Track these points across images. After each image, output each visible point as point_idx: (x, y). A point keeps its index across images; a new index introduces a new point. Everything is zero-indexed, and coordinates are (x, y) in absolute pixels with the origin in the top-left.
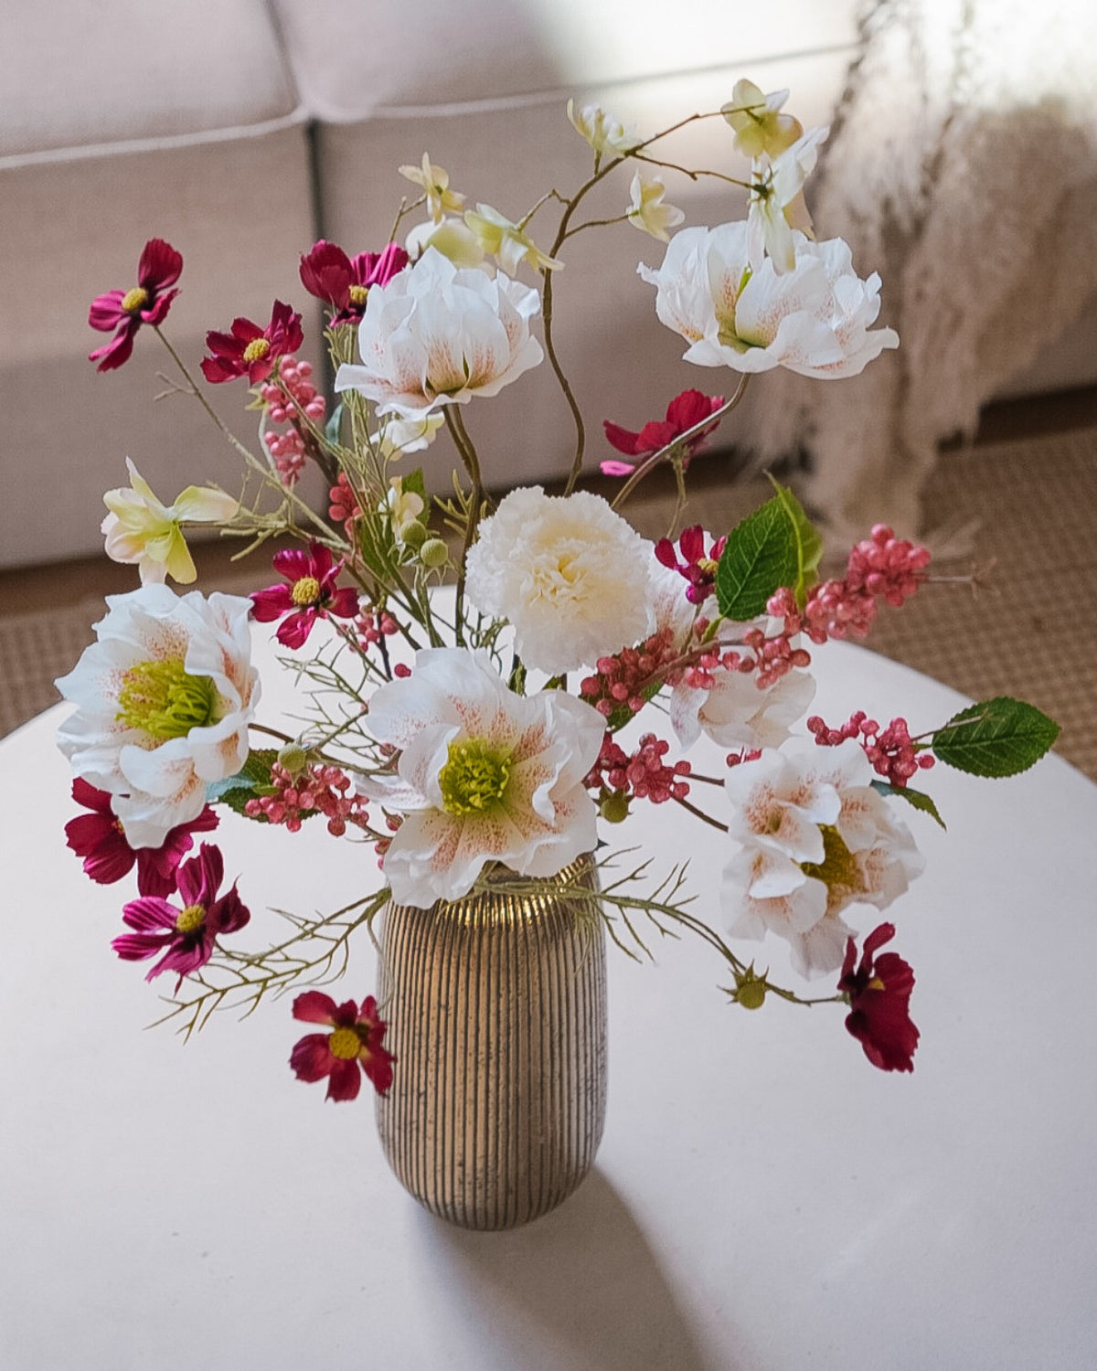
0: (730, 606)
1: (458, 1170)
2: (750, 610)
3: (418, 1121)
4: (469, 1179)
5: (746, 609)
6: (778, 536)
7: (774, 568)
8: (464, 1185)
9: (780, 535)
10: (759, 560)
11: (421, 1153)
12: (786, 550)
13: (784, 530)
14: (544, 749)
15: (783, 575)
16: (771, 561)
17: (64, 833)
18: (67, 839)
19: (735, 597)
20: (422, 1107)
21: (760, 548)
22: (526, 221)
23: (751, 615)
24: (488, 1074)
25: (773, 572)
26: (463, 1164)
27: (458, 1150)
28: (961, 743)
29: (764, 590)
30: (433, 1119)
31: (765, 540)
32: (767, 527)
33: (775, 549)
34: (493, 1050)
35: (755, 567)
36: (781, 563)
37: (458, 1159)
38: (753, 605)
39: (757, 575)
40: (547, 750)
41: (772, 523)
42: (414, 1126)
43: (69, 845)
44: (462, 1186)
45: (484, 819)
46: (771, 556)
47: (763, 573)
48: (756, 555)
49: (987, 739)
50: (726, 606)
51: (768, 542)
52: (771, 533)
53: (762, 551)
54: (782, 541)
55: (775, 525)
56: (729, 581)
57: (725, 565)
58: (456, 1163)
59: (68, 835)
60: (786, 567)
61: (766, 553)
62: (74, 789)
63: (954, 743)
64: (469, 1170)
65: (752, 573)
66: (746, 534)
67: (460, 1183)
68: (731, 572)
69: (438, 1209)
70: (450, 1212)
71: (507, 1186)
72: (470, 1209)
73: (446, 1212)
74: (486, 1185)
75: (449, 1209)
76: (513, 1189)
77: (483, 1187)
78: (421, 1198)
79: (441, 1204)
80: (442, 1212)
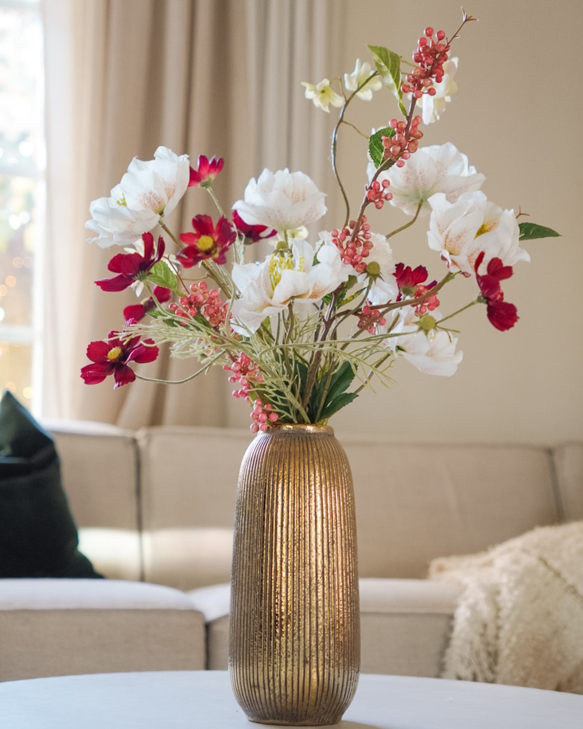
62: (87, 351)
69: (265, 689)
70: (272, 688)
71: (305, 656)
72: (283, 679)
73: (269, 688)
74: (293, 653)
75: (271, 683)
76: (308, 659)
77: (291, 656)
78: (254, 686)
79: (266, 682)
80: (267, 690)
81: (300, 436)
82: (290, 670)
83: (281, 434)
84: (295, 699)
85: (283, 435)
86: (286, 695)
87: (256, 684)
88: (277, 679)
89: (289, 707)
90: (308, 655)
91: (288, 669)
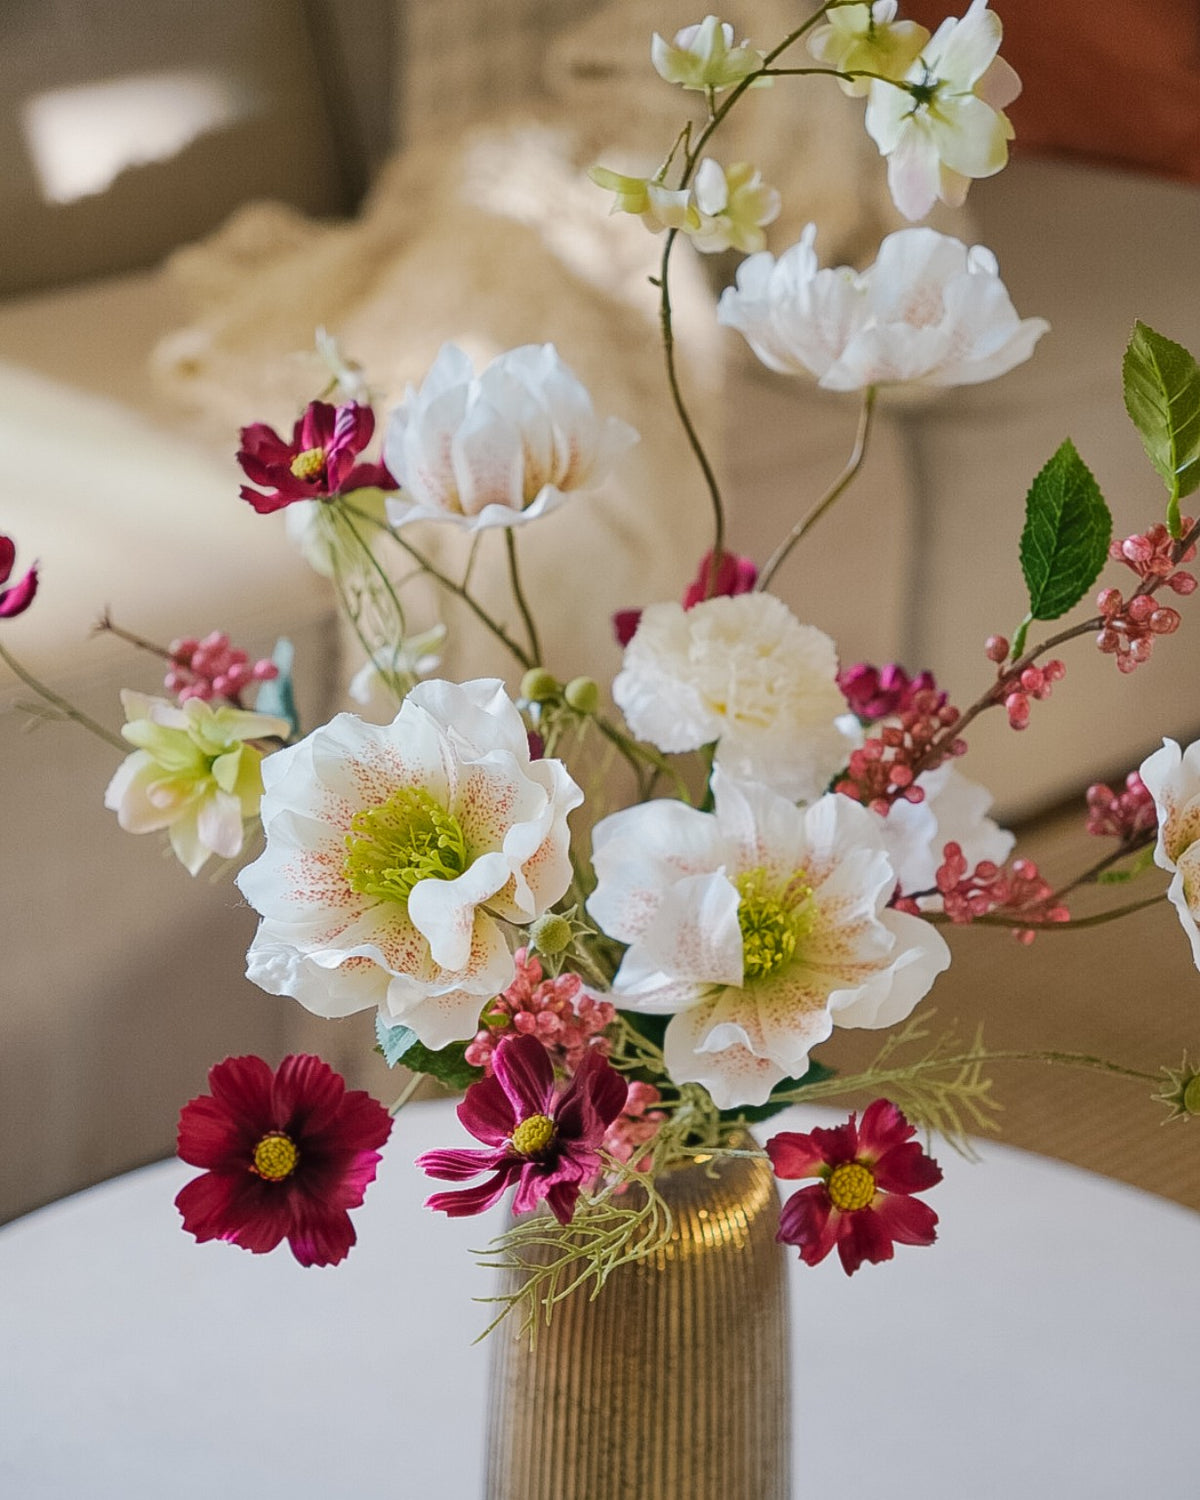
0: (1039, 599)
2: (1061, 602)
5: (1056, 601)
6: (1074, 495)
7: (1082, 535)
9: (1077, 493)
10: (1061, 531)
12: (1090, 509)
13: (1079, 486)
14: (826, 876)
15: (1094, 543)
16: (1077, 527)
17: (176, 1209)
18: (181, 1219)
19: (1044, 585)
21: (1059, 514)
22: (666, 166)
23: (1065, 606)
25: (1083, 539)
29: (1074, 568)
31: (1062, 502)
32: (1061, 486)
33: (1077, 512)
35: (1059, 541)
36: (1089, 527)
38: (1063, 594)
39: (1062, 551)
40: (831, 876)
41: (1063, 482)
43: (185, 1227)
45: (781, 984)
46: (1075, 521)
47: (1070, 547)
48: (1057, 522)
50: (1036, 601)
51: (1066, 506)
52: (1067, 493)
53: (1062, 518)
54: (1082, 499)
55: (1067, 483)
56: (1038, 561)
57: (1031, 537)
59: (182, 1212)
60: (1097, 531)
61: (1067, 519)
65: (1058, 549)
66: (1042, 496)
68: (1038, 548)
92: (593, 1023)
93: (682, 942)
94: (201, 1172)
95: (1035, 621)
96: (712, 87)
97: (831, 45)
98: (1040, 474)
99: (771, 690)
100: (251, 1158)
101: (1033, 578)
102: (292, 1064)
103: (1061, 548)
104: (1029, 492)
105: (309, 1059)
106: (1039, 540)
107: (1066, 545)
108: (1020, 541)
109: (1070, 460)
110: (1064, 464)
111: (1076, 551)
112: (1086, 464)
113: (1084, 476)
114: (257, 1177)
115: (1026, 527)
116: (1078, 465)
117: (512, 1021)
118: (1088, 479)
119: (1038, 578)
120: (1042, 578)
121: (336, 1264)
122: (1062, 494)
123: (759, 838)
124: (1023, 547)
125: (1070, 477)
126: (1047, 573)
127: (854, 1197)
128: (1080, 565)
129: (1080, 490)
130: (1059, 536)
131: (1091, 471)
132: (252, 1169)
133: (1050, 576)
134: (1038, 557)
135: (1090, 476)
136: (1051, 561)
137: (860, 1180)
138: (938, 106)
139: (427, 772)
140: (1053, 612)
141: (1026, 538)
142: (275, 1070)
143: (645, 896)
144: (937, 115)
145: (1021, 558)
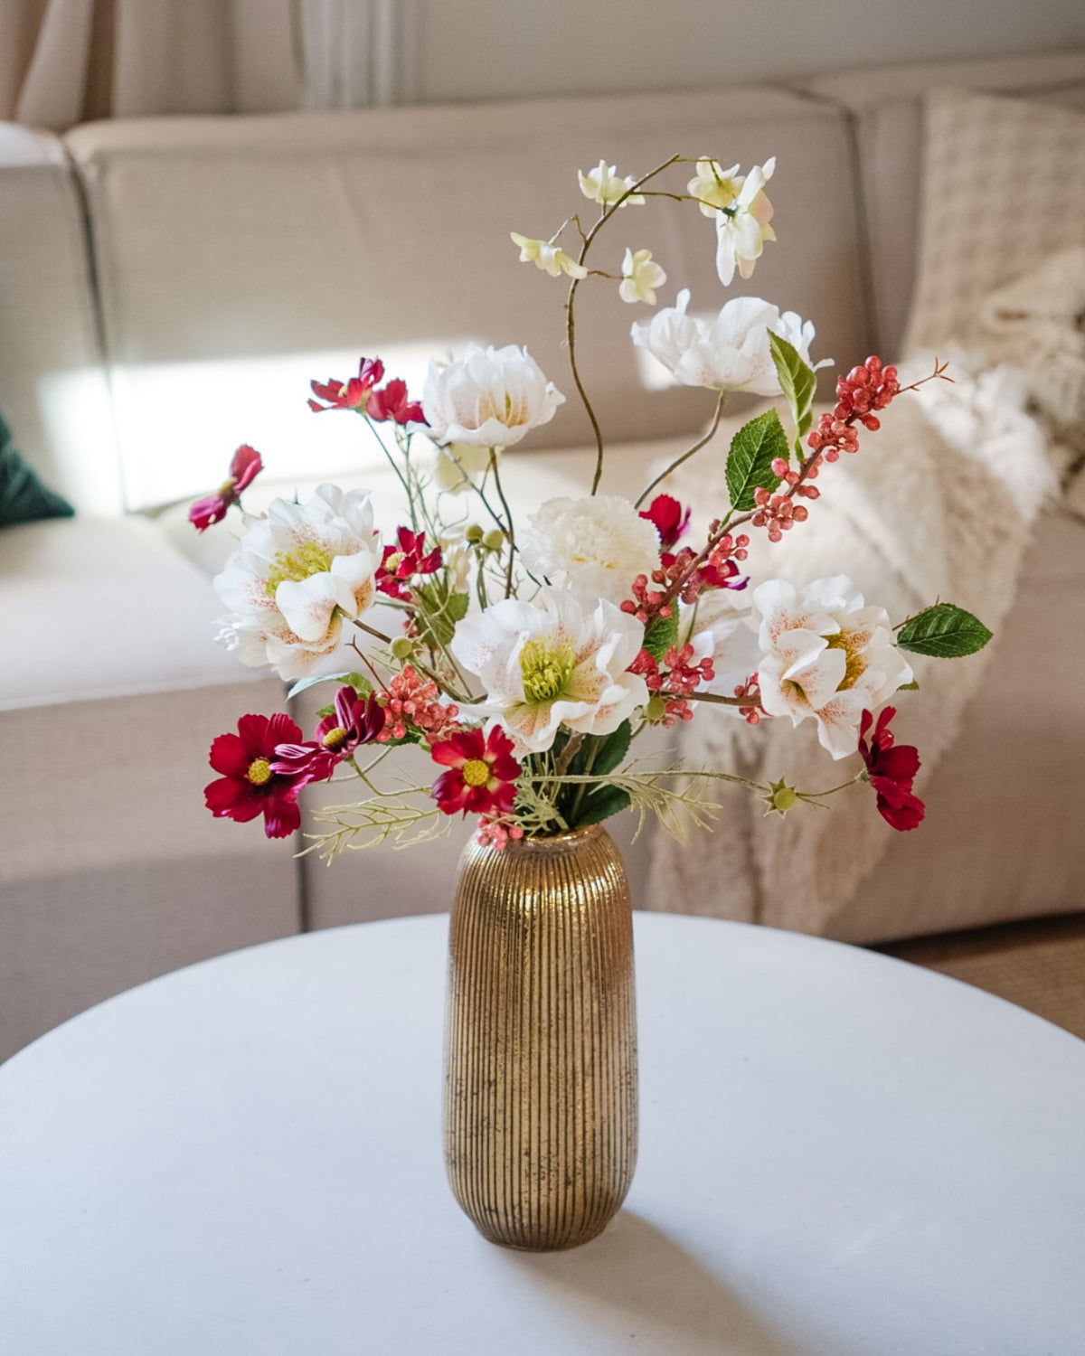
0: (738, 498)
1: (525, 1159)
2: (754, 501)
3: (488, 1117)
4: (535, 1169)
5: (751, 500)
7: (770, 463)
8: (530, 1178)
9: (772, 439)
10: (757, 460)
11: (491, 1153)
12: (777, 451)
14: (597, 649)
16: (767, 460)
17: (204, 795)
18: (205, 800)
19: (742, 490)
20: (492, 1098)
21: (757, 450)
22: (558, 237)
24: (549, 1046)
26: (528, 1154)
27: (525, 1136)
28: (920, 639)
29: (763, 482)
30: (502, 1108)
31: (760, 443)
32: (761, 434)
33: (769, 450)
34: (553, 1018)
35: (754, 465)
37: (525, 1146)
39: (757, 472)
41: (763, 431)
42: (485, 1123)
44: (528, 1179)
46: (766, 456)
48: (755, 454)
49: (939, 635)
50: (735, 499)
51: (762, 446)
52: (765, 438)
53: (759, 452)
54: (775, 443)
55: (767, 433)
56: (736, 474)
57: (733, 459)
58: (523, 1152)
59: (207, 797)
61: (762, 454)
62: (211, 755)
63: (914, 640)
64: (535, 1160)
65: (753, 470)
66: (746, 438)
67: (526, 1176)
68: (737, 465)
69: (506, 1215)
70: (517, 1215)
71: (566, 1175)
72: (534, 1207)
73: (514, 1217)
74: (549, 1174)
75: (516, 1211)
76: (572, 1179)
77: (547, 1177)
78: (490, 1210)
79: (509, 1208)
80: (510, 1218)
81: (555, 857)
82: (544, 1196)
83: (525, 854)
84: (552, 1227)
85: (528, 856)
86: (539, 1226)
87: (493, 1207)
88: (525, 1206)
89: (544, 1237)
90: (570, 1173)
91: (542, 1195)
92: (437, 712)
93: (498, 673)
94: (221, 776)
95: (736, 511)
96: (605, 201)
97: (698, 188)
98: (747, 425)
99: (593, 544)
100: (247, 771)
101: (733, 484)
102: (275, 718)
103: (756, 470)
104: (737, 434)
105: (283, 716)
106: (737, 461)
107: (759, 468)
108: (726, 461)
109: (772, 420)
110: (767, 423)
111: (765, 472)
112: (781, 424)
113: (779, 430)
114: (248, 781)
115: (730, 453)
116: (777, 424)
117: (389, 704)
118: (781, 433)
119: (737, 485)
120: (741, 485)
121: (283, 837)
122: (762, 438)
123: (560, 622)
124: (728, 465)
125: (770, 429)
126: (745, 483)
127: (475, 777)
128: (766, 481)
129: (774, 437)
130: (755, 463)
131: (783, 428)
132: (246, 776)
133: (747, 485)
134: (737, 472)
135: (782, 430)
136: (747, 477)
137: (480, 769)
138: (736, 220)
139: (332, 541)
140: (747, 507)
141: (730, 459)
142: (269, 719)
143: (491, 649)
144: (735, 225)
145: (726, 471)
